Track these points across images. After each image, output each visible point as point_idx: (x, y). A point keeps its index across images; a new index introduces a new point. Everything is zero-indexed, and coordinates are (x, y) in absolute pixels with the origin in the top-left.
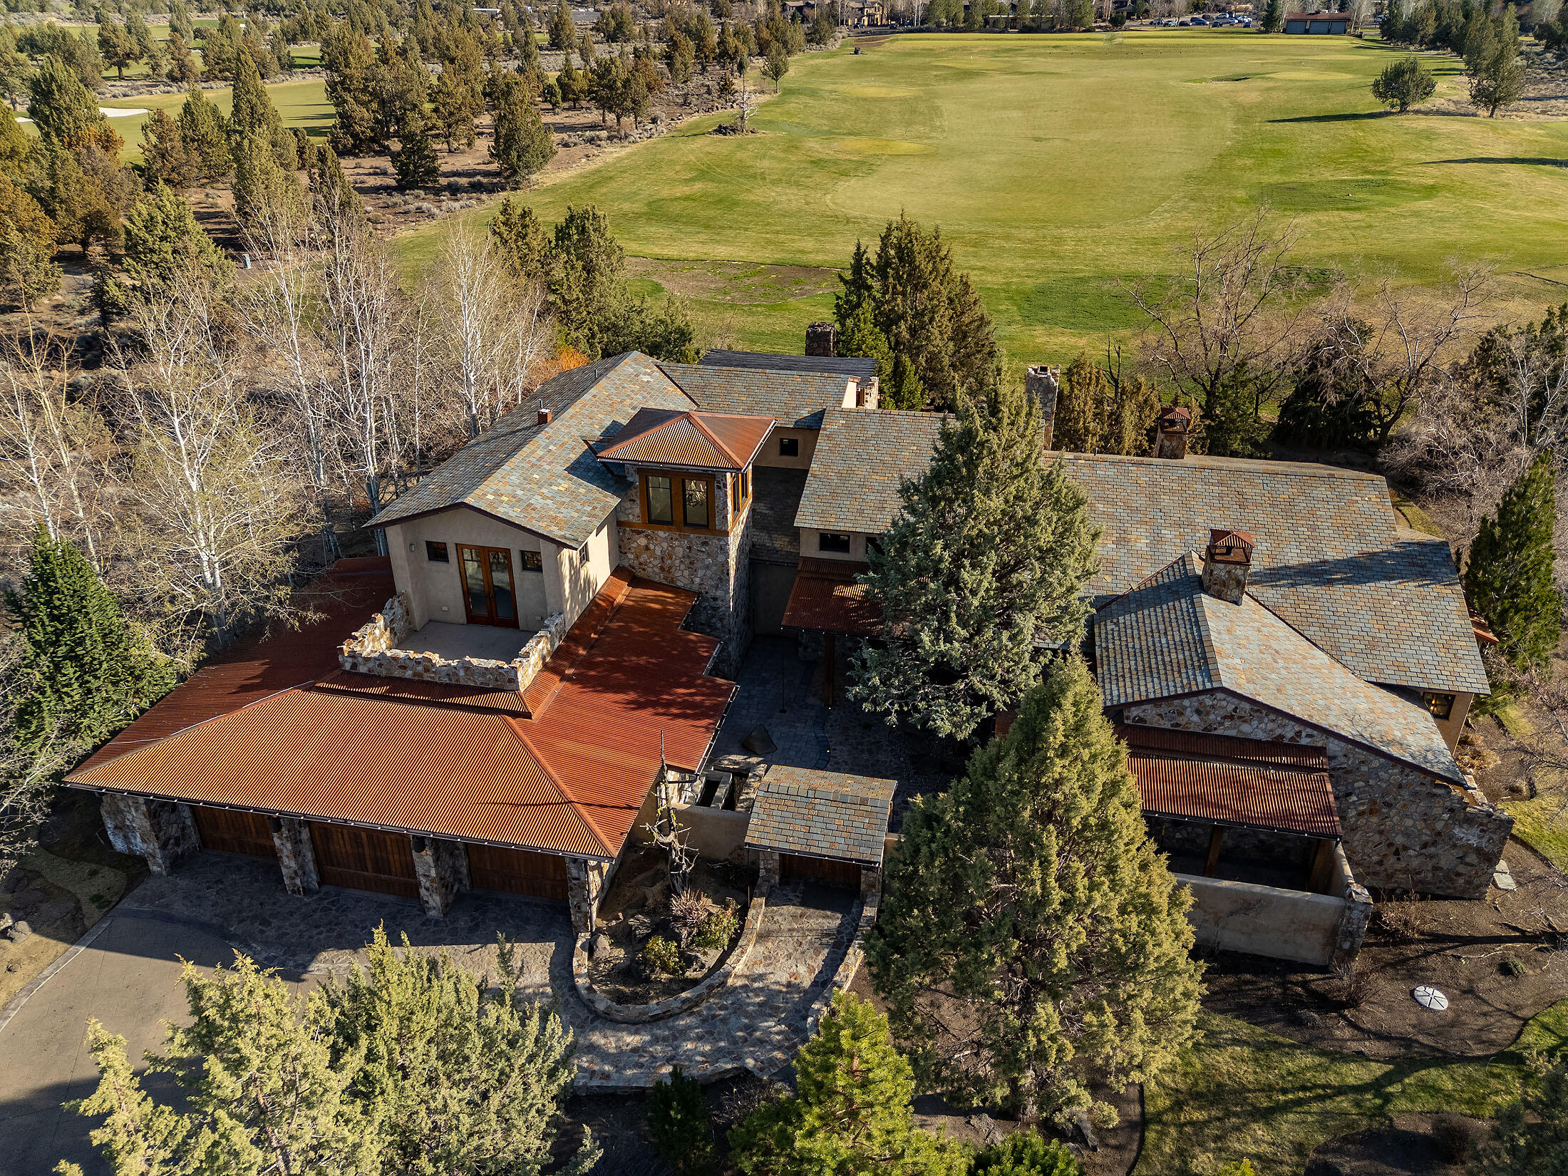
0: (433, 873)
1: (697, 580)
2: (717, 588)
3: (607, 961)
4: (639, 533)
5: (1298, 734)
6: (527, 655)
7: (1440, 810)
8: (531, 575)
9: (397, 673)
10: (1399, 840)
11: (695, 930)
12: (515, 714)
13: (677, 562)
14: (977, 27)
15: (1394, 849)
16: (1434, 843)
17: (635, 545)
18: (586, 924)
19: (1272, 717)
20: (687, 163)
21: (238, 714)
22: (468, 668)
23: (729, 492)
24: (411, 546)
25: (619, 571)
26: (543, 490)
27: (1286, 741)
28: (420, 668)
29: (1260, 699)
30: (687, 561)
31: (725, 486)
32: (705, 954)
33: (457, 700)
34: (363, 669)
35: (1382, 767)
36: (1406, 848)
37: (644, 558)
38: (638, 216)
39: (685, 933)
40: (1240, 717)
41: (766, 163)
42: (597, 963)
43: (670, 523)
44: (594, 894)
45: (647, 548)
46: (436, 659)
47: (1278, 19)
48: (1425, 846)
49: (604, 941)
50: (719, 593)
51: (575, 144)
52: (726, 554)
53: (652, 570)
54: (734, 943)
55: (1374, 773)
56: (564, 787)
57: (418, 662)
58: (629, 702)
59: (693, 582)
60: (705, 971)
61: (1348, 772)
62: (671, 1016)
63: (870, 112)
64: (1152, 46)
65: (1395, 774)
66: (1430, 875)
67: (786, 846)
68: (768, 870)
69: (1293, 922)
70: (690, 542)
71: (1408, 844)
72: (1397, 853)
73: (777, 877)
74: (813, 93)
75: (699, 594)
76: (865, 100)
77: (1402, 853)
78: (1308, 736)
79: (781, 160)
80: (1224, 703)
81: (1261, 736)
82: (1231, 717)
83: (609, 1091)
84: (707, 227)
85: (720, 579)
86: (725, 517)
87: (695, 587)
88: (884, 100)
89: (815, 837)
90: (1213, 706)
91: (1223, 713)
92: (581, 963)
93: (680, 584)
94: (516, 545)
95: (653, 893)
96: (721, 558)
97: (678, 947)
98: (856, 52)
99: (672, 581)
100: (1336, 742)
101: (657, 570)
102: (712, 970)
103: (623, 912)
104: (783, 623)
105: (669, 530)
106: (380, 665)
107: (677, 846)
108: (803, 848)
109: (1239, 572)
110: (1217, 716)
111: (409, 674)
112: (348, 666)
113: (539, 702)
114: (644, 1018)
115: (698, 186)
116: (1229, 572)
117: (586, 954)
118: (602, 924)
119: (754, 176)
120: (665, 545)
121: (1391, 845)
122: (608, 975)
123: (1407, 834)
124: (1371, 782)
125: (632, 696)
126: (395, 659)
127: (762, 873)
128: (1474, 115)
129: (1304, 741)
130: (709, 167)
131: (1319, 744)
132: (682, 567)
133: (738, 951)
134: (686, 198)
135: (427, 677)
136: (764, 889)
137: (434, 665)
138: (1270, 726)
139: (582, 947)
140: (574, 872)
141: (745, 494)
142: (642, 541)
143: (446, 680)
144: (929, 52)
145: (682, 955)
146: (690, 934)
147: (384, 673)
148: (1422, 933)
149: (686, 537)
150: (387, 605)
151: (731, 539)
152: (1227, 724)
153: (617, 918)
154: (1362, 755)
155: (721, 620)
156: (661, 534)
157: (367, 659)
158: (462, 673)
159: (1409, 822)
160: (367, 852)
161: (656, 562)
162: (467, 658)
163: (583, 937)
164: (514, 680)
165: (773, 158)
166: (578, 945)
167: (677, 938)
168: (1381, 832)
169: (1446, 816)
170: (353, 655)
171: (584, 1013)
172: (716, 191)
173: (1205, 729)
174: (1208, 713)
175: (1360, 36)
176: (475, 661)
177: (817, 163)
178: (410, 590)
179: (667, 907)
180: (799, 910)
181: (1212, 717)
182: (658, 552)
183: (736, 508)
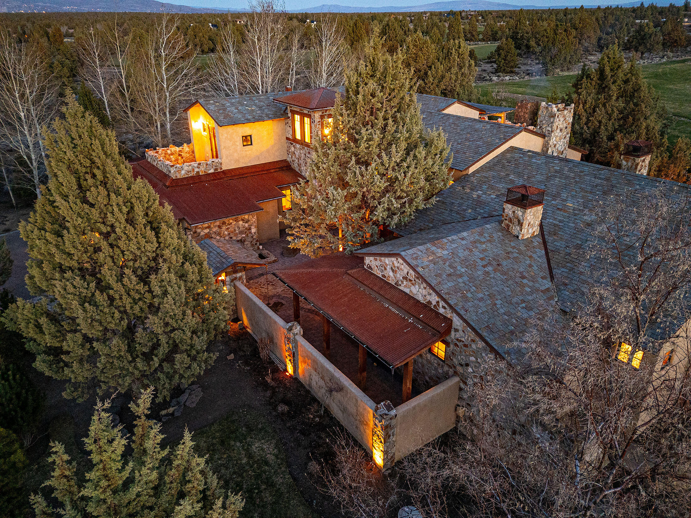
4: (292, 144)
5: (438, 302)
13: (302, 162)
17: (291, 151)
27: (432, 307)
30: (305, 162)
31: (314, 121)
37: (293, 158)
40: (410, 280)
43: (300, 140)
45: (294, 153)
55: (480, 352)
61: (466, 346)
70: (305, 151)
78: (444, 307)
80: (402, 267)
81: (420, 298)
82: (406, 279)
90: (398, 268)
99: (301, 172)
100: (457, 317)
101: (297, 165)
109: (520, 213)
110: (400, 275)
116: (514, 212)
120: (299, 152)
124: (479, 360)
129: (441, 310)
131: (449, 316)
132: (304, 165)
138: (424, 292)
142: (293, 149)
149: (304, 148)
150: (183, 145)
152: (405, 283)
154: (471, 333)
156: (297, 145)
157: (149, 155)
161: (297, 161)
164: (170, 172)
173: (396, 283)
174: (396, 272)
178: (194, 142)
182: (297, 156)
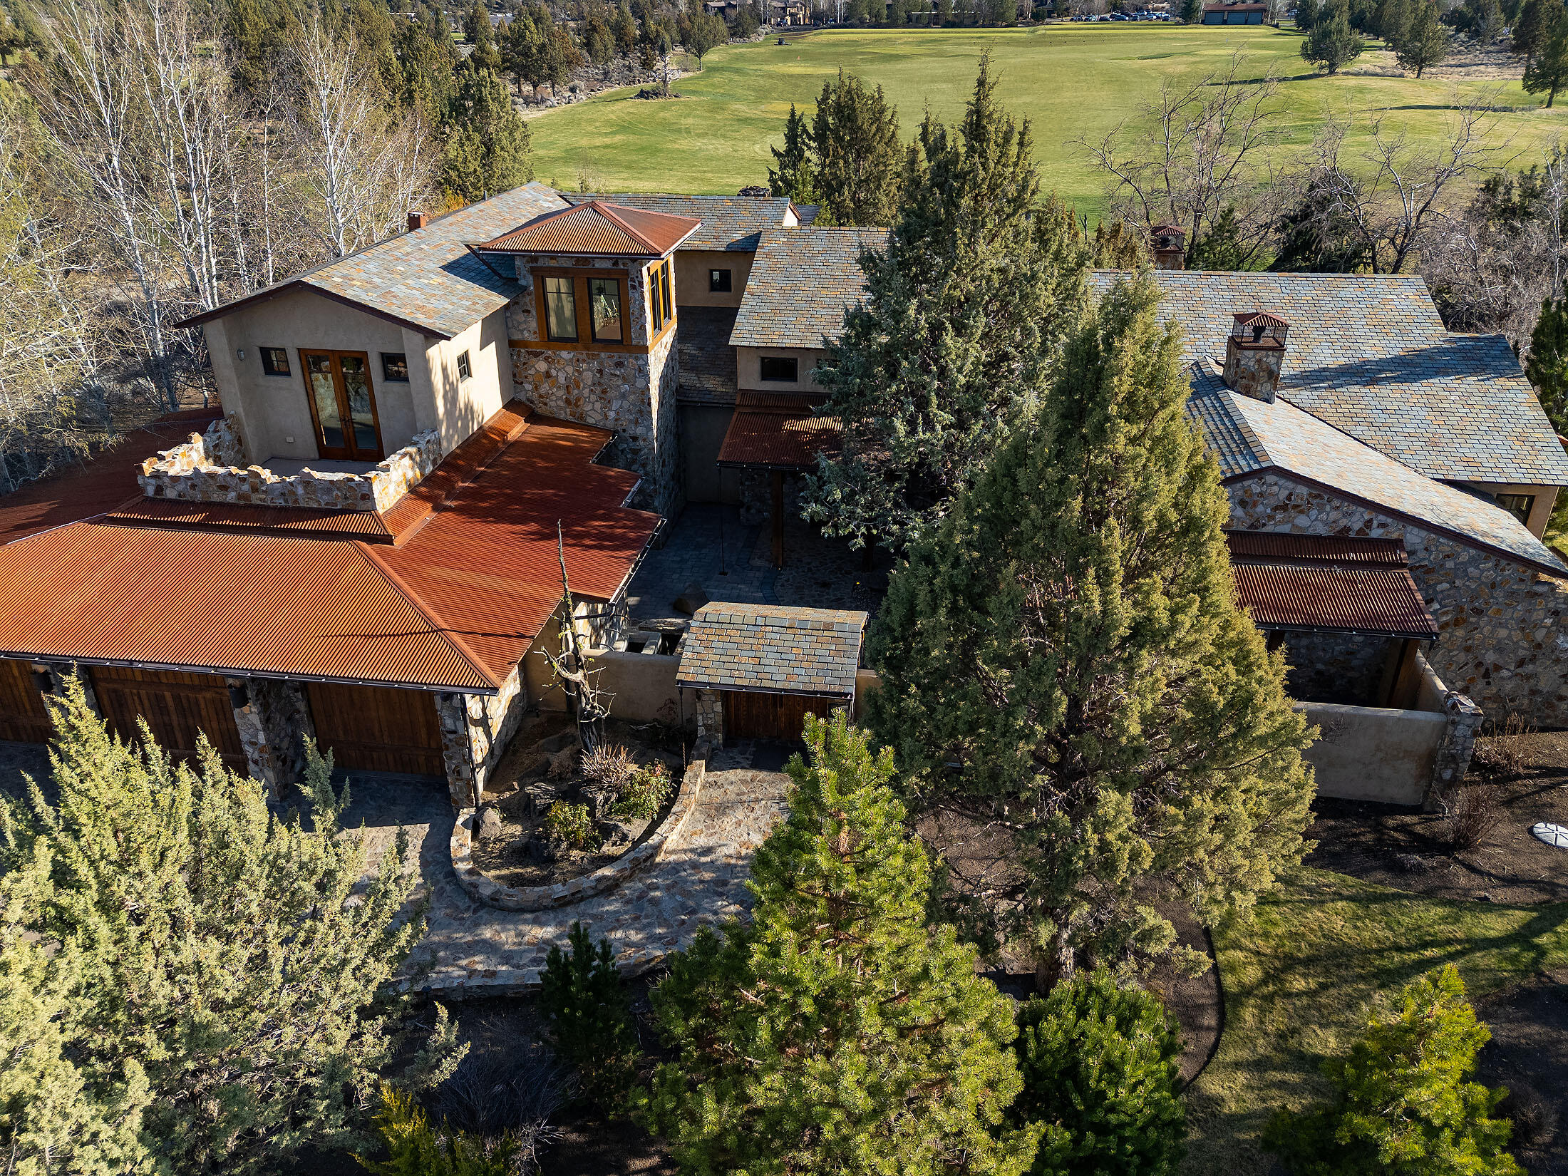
0: (262, 738)
1: (612, 415)
2: (636, 423)
3: (499, 840)
4: (537, 355)
5: (1368, 524)
6: (386, 469)
7: (1541, 614)
8: (395, 386)
9: (216, 497)
10: (1490, 658)
11: (614, 797)
12: (371, 539)
13: (586, 392)
14: (900, 22)
15: (1482, 670)
16: (1533, 659)
17: (532, 372)
18: (469, 796)
19: (1336, 503)
20: (608, 121)
22: (308, 482)
23: (647, 296)
24: (240, 353)
25: (511, 405)
26: (409, 281)
27: (1352, 534)
28: (245, 487)
29: (1321, 480)
30: (598, 390)
31: (641, 284)
32: (628, 821)
33: (293, 526)
34: (171, 494)
35: (1473, 561)
36: (1498, 668)
37: (545, 388)
38: (554, 160)
39: (600, 798)
40: (1295, 507)
41: (690, 121)
42: (484, 843)
43: (576, 340)
44: (478, 758)
45: (548, 375)
46: (266, 474)
47: (1197, 10)
48: (1521, 663)
49: (493, 816)
50: (640, 430)
52: (646, 377)
53: (556, 404)
54: (665, 811)
55: (1462, 569)
56: (432, 613)
57: (243, 479)
58: (530, 533)
59: (606, 417)
60: (628, 844)
61: (1429, 571)
62: (582, 899)
63: (797, 86)
64: (1075, 35)
65: (1487, 569)
66: (1526, 702)
67: (731, 681)
68: (708, 727)
69: (1378, 749)
70: (601, 363)
71: (1500, 662)
72: (1486, 675)
73: (720, 736)
74: (738, 71)
75: (614, 433)
76: (791, 76)
77: (1494, 675)
78: (1381, 525)
79: (705, 118)
80: (1276, 489)
81: (1321, 530)
82: (1284, 508)
83: (495, 993)
84: (628, 168)
85: (640, 411)
86: (643, 328)
87: (610, 425)
88: (810, 76)
89: (767, 669)
90: (1261, 494)
91: (1273, 502)
92: (462, 843)
93: (591, 421)
94: (373, 345)
95: (559, 759)
96: (640, 383)
97: (591, 814)
98: (780, 43)
99: (581, 417)
100: (1416, 531)
101: (562, 404)
102: (636, 843)
103: (520, 781)
104: (720, 458)
105: (575, 349)
106: (193, 486)
107: (587, 688)
108: (752, 683)
109: (1272, 360)
110: (1266, 506)
111: (231, 496)
112: (150, 491)
113: (404, 527)
114: (546, 902)
115: (618, 138)
116: (1259, 361)
117: (469, 833)
118: (493, 797)
119: (679, 131)
120: (570, 369)
121: (1480, 664)
122: (500, 856)
123: (1499, 649)
124: (1458, 583)
125: (532, 527)
126: (211, 476)
127: (701, 731)
128: (1401, 76)
129: (1376, 533)
130: (630, 123)
131: (1395, 536)
132: (593, 398)
133: (671, 819)
134: (606, 147)
135: (256, 499)
136: (704, 750)
137: (263, 482)
138: (1334, 515)
139: (465, 824)
140: (449, 723)
141: (668, 314)
142: (542, 366)
143: (280, 502)
144: (855, 43)
145: (596, 824)
146: (606, 800)
147: (199, 497)
148: (1528, 767)
149: (594, 357)
150: (211, 428)
151: (651, 358)
152: (1279, 517)
153: (512, 789)
154: (1446, 545)
155: (644, 465)
156: (564, 354)
157: (175, 479)
158: (300, 491)
159: (1503, 633)
160: (175, 723)
161: (561, 393)
162: (306, 470)
163: (465, 814)
164: (368, 497)
165: (698, 117)
166: (460, 821)
167: (591, 803)
168: (1468, 649)
169: (1548, 621)
170: (157, 475)
171: (463, 902)
172: (638, 142)
173: (1252, 526)
174: (1255, 504)
175: (1277, 26)
176: (317, 475)
177: (745, 121)
178: (241, 410)
179: (577, 771)
180: (749, 774)
181: (1260, 508)
182: (562, 380)
183: (657, 326)
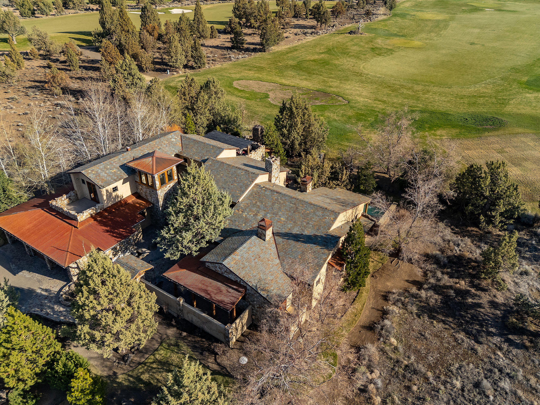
1: (153, 200)
2: (157, 203)
3: (71, 290)
6: (83, 213)
12: (74, 227)
13: (148, 195)
17: (139, 188)
18: (72, 280)
20: (327, 46)
21: (26, 212)
23: (158, 181)
24: (77, 179)
25: (134, 194)
26: (107, 171)
30: (150, 195)
31: (155, 178)
33: (66, 220)
37: (142, 191)
38: (291, 66)
41: (355, 48)
42: (69, 290)
43: (146, 184)
50: (157, 205)
51: (299, 35)
53: (143, 195)
55: (258, 297)
56: (70, 247)
58: (106, 230)
61: (252, 295)
63: (419, 26)
70: (150, 190)
75: (153, 204)
76: (422, 20)
79: (361, 47)
81: (233, 279)
84: (309, 73)
86: (156, 186)
88: (430, 20)
90: (222, 268)
91: (224, 270)
92: (65, 289)
93: (149, 200)
100: (248, 286)
109: (264, 232)
111: (60, 211)
112: (50, 207)
113: (82, 225)
115: (322, 56)
119: (345, 53)
120: (145, 189)
122: (69, 293)
124: (258, 300)
125: (108, 228)
126: (58, 207)
129: (241, 284)
130: (333, 48)
131: (245, 285)
135: (63, 213)
142: (141, 187)
147: (57, 210)
150: (70, 193)
151: (159, 191)
152: (225, 273)
154: (254, 291)
156: (144, 186)
157: (53, 206)
158: (69, 214)
163: (71, 283)
164: (77, 218)
165: (359, 46)
166: (68, 285)
170: (52, 204)
171: (58, 300)
172: (326, 58)
173: (222, 273)
176: (71, 212)
177: (373, 49)
178: (77, 190)
